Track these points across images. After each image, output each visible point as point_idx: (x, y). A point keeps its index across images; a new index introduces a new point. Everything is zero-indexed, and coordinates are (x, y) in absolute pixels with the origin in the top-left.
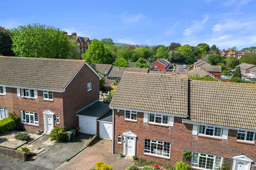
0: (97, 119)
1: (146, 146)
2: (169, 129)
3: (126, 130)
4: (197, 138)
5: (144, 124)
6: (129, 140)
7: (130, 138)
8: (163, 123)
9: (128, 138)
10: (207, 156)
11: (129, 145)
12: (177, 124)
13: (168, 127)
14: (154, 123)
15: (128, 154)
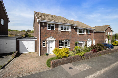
0: (17, 39)
1: (60, 44)
2: (70, 32)
3: (49, 37)
4: (78, 35)
5: (59, 32)
6: (50, 43)
7: (51, 42)
8: (67, 30)
9: (50, 42)
10: (81, 42)
11: (50, 47)
12: (72, 30)
13: (69, 32)
14: (63, 30)
15: (50, 53)
